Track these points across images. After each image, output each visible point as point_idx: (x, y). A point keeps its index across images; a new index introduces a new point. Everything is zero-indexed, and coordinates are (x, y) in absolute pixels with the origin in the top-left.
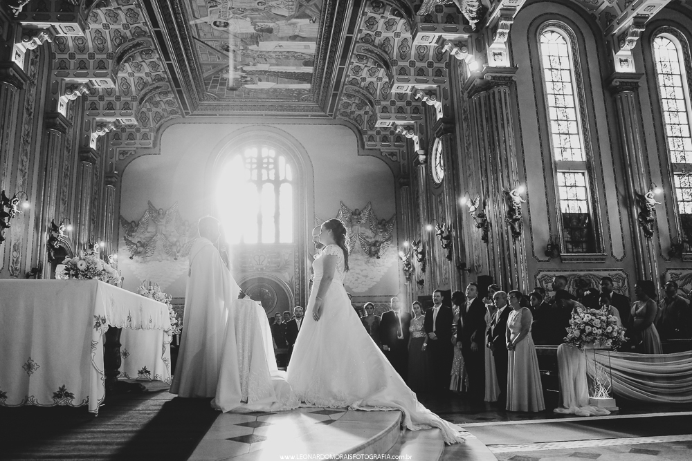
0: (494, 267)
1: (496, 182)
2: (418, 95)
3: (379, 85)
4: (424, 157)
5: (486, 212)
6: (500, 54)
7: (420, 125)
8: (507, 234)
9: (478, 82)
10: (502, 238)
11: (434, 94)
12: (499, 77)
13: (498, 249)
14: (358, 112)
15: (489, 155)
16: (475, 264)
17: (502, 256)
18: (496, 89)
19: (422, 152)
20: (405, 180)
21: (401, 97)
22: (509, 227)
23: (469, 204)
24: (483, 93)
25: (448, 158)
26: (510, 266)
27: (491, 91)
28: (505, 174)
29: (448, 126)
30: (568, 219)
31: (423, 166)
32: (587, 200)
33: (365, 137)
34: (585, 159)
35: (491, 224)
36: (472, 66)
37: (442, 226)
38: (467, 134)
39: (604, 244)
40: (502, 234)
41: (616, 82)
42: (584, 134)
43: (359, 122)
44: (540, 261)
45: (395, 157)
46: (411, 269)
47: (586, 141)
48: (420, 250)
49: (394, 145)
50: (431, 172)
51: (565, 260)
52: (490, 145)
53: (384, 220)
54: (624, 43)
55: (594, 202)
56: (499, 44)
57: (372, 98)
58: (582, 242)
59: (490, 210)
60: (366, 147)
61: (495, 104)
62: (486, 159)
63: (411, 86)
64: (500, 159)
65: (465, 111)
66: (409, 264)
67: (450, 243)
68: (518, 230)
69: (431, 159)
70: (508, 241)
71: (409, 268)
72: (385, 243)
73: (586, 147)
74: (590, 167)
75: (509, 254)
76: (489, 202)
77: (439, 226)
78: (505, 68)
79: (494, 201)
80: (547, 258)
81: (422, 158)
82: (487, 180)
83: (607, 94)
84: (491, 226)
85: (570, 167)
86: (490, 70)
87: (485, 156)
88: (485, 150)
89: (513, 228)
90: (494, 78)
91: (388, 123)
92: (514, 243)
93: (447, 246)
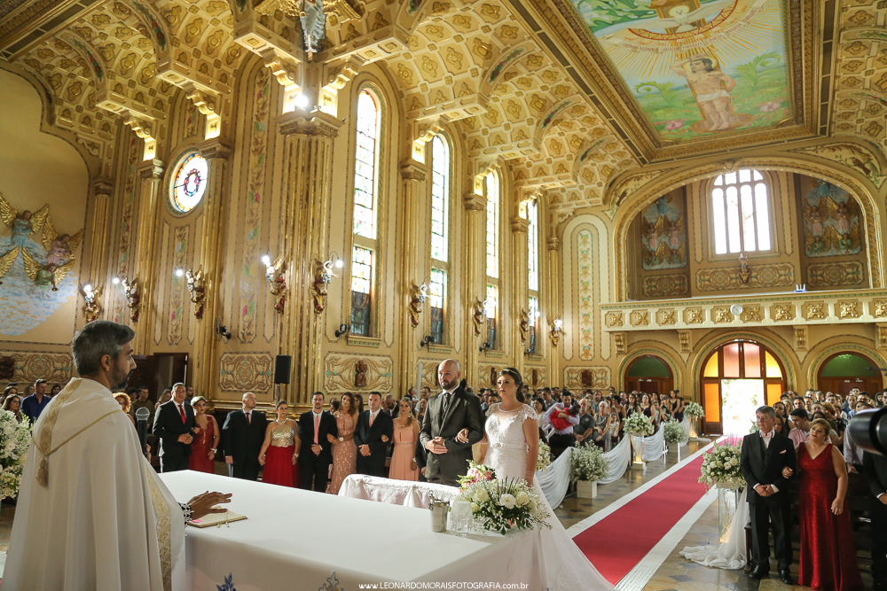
1: (302, 245)
2: (193, 97)
3: (143, 63)
4: (161, 170)
5: (286, 276)
6: (330, 99)
7: (162, 126)
8: (309, 307)
10: (302, 311)
11: (213, 102)
12: (327, 126)
13: (294, 324)
14: (59, 70)
15: (300, 212)
16: (241, 330)
17: (298, 333)
18: (320, 138)
19: (157, 163)
20: (108, 187)
21: (165, 87)
22: (312, 301)
23: (268, 265)
24: (304, 137)
25: (216, 189)
26: (308, 345)
27: (314, 138)
28: (316, 240)
29: (225, 149)
30: (357, 297)
31: (157, 181)
32: (371, 280)
33: (58, 109)
34: (375, 238)
35: (290, 293)
36: (295, 99)
37: (196, 274)
38: (256, 170)
39: (381, 329)
40: (302, 307)
41: (410, 169)
42: (379, 211)
43: (54, 83)
44: (330, 341)
45: (96, 150)
46: (97, 311)
47: (379, 219)
48: (133, 292)
49: (99, 134)
50: (167, 193)
51: (351, 342)
52: (301, 200)
53: (66, 235)
54: (425, 134)
55: (378, 285)
56: (332, 89)
57: (102, 65)
58: (361, 324)
59: (290, 277)
60: (57, 123)
61: (316, 154)
62: (294, 214)
63: (188, 80)
64: (313, 220)
65: (257, 142)
66: (94, 303)
67: (202, 297)
68: (322, 307)
69: (170, 175)
70: (309, 316)
71: (95, 308)
72: (63, 268)
73: (379, 226)
74: (378, 247)
75: (308, 332)
76: (292, 267)
77: (191, 272)
78: (330, 116)
79: (297, 268)
80: (336, 339)
81: (157, 171)
82: (293, 239)
83: (400, 177)
84: (290, 295)
85: (364, 242)
86: (319, 114)
87: (295, 211)
88: (295, 203)
89: (316, 303)
90: (322, 124)
91: (117, 108)
92: (315, 320)
93: (199, 300)
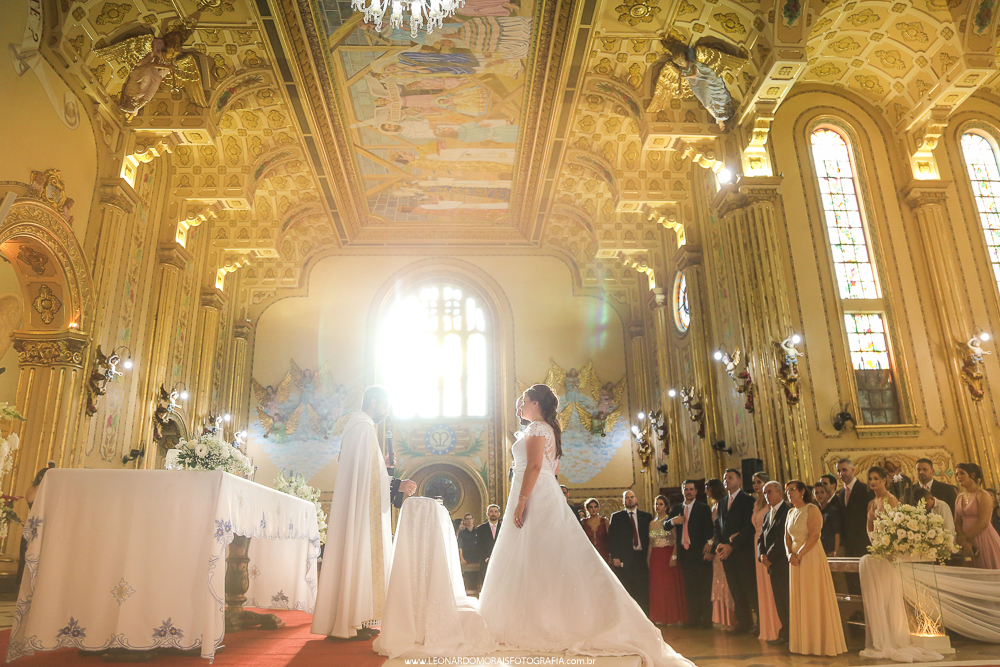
0: (765, 446)
1: (761, 330)
2: (652, 216)
3: (600, 203)
4: (663, 297)
5: (749, 370)
6: (759, 160)
7: (656, 254)
8: (780, 400)
9: (731, 197)
10: (773, 406)
11: (673, 213)
12: (759, 190)
13: (768, 422)
14: (572, 239)
15: (750, 293)
16: (738, 443)
17: (775, 431)
18: (755, 206)
19: (659, 290)
20: (638, 329)
21: (629, 218)
22: (783, 390)
23: (726, 361)
24: (738, 212)
25: (695, 298)
26: (786, 444)
27: (749, 209)
28: (774, 319)
29: (694, 255)
30: (863, 378)
31: (662, 309)
32: (887, 350)
33: (582, 272)
34: (881, 296)
35: (757, 387)
36: (723, 175)
37: (690, 391)
38: (719, 266)
39: (916, 410)
40: (773, 401)
41: (915, 194)
42: (878, 262)
43: (573, 251)
44: (827, 437)
45: (623, 298)
46: (649, 451)
47: (880, 271)
48: (660, 424)
49: (622, 282)
50: (673, 317)
51: (863, 434)
52: (751, 280)
53: (609, 383)
54: (922, 143)
55: (898, 355)
56: (757, 146)
57: (589, 220)
58: (885, 409)
59: (755, 368)
60: (584, 284)
61: (755, 225)
62: (746, 299)
63: (641, 203)
64: (766, 298)
65: (715, 236)
66: (646, 443)
67: (701, 413)
68: (795, 395)
69: (672, 299)
70: (782, 410)
71: (647, 449)
72: (613, 415)
73: (882, 280)
74: (887, 306)
75: (784, 429)
76: (754, 359)
77: (685, 390)
78: (766, 177)
79: (760, 356)
80: (837, 433)
81: (659, 298)
82: (749, 327)
83: (906, 209)
84: (758, 390)
85: (861, 307)
86: (746, 181)
87: (745, 295)
88: (744, 286)
89: (787, 392)
90: (752, 191)
91: (613, 253)
92: (791, 412)
93: (697, 418)
